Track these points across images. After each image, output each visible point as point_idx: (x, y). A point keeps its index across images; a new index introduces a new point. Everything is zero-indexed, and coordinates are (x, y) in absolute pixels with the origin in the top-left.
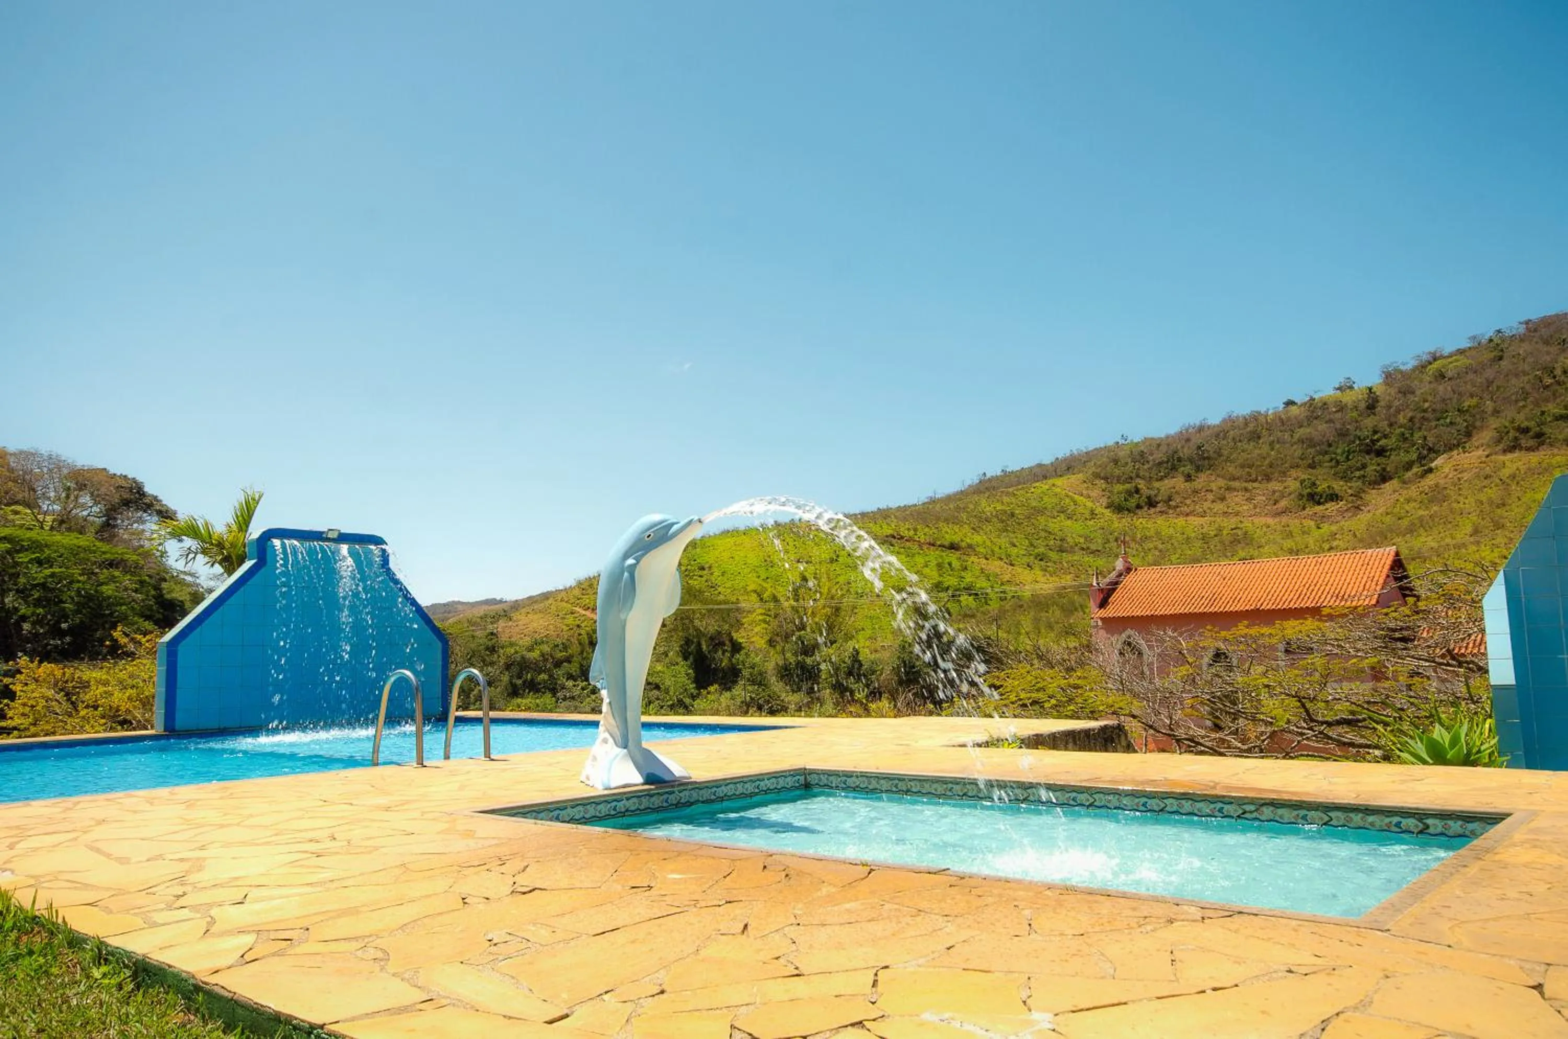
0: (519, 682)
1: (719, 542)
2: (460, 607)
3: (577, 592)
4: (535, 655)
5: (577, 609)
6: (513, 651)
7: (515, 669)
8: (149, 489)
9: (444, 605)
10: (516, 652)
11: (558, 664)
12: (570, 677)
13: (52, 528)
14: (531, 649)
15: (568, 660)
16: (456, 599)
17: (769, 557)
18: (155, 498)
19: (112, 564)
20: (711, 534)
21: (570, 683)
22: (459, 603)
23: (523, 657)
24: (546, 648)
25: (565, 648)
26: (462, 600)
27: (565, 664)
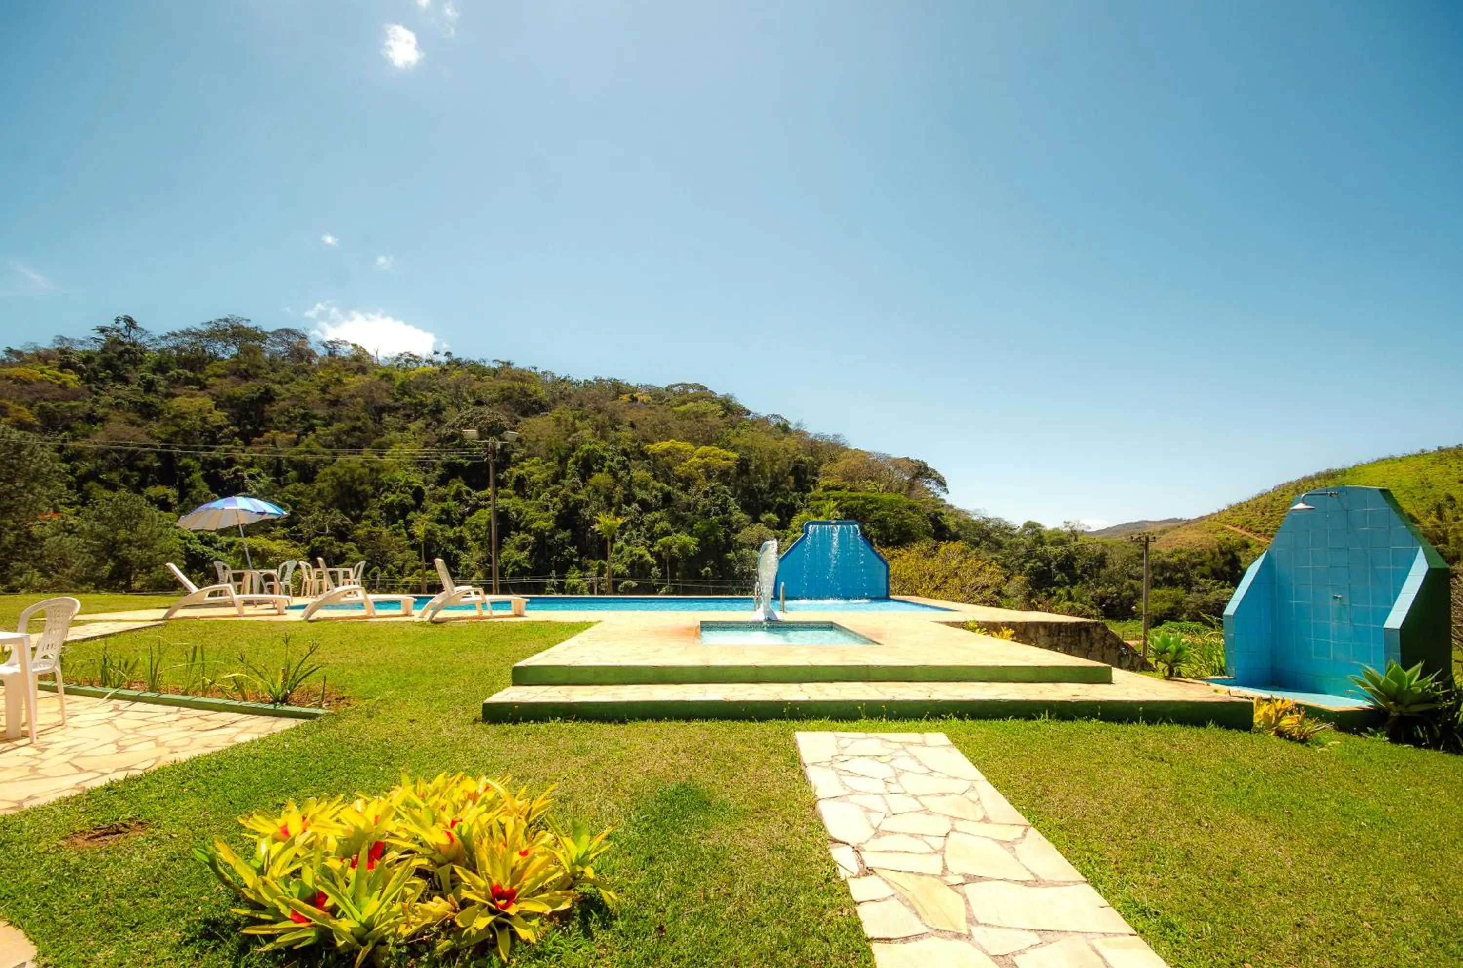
0: (1161, 578)
1: (1371, 469)
2: (1148, 524)
3: (1228, 514)
4: (1174, 560)
5: (1228, 526)
6: (1156, 557)
7: (1157, 570)
8: (930, 465)
9: (1136, 523)
10: (1159, 558)
11: (1194, 566)
12: (1203, 576)
13: (883, 491)
14: (1171, 556)
15: (1202, 564)
16: (1145, 519)
17: (1427, 479)
18: (934, 471)
19: (910, 508)
20: (1365, 463)
21: (1202, 581)
22: (1147, 521)
23: (1163, 562)
24: (1183, 556)
25: (1200, 555)
26: (1149, 519)
27: (1199, 567)
